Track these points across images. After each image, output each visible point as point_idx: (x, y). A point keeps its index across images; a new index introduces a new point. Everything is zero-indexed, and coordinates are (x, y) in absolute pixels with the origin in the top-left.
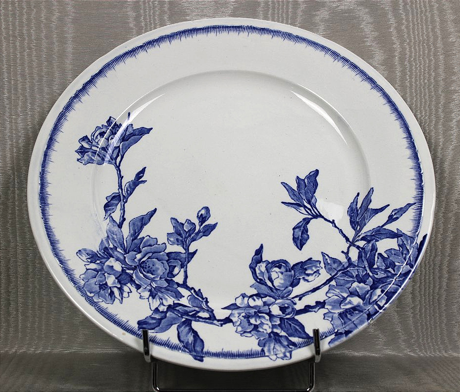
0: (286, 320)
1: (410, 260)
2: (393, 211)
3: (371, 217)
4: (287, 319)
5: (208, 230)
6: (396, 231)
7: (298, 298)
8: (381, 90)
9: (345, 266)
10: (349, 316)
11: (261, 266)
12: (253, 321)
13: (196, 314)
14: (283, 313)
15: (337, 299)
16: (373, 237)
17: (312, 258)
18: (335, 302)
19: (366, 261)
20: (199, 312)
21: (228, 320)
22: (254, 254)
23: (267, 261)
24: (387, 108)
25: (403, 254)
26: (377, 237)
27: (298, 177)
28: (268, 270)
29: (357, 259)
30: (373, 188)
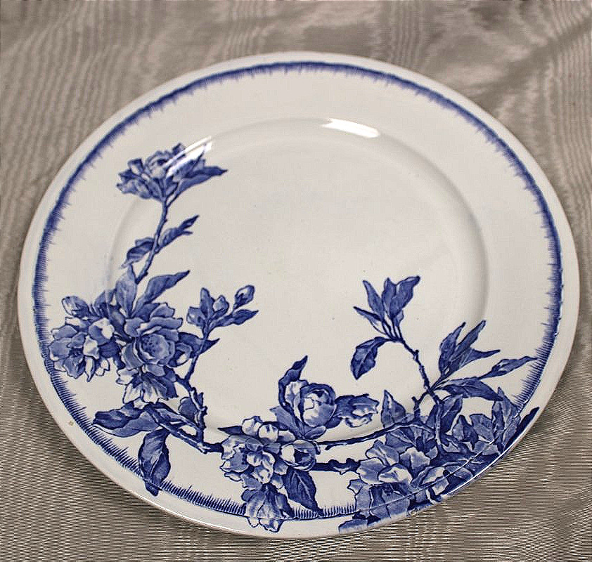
0: (295, 473)
1: (502, 438)
2: (501, 361)
3: (469, 360)
4: (298, 471)
5: (242, 316)
6: (496, 391)
7: (326, 446)
8: (538, 193)
9: (408, 420)
10: (384, 494)
11: (295, 385)
12: (250, 459)
13: (180, 425)
14: (296, 461)
15: (378, 464)
16: (462, 390)
17: (368, 395)
18: (374, 467)
19: (439, 421)
20: (185, 424)
21: (218, 448)
22: (291, 367)
23: (306, 380)
24: (539, 219)
25: (494, 426)
26: (467, 392)
27: (388, 280)
28: (302, 394)
29: (428, 415)
30: (485, 321)
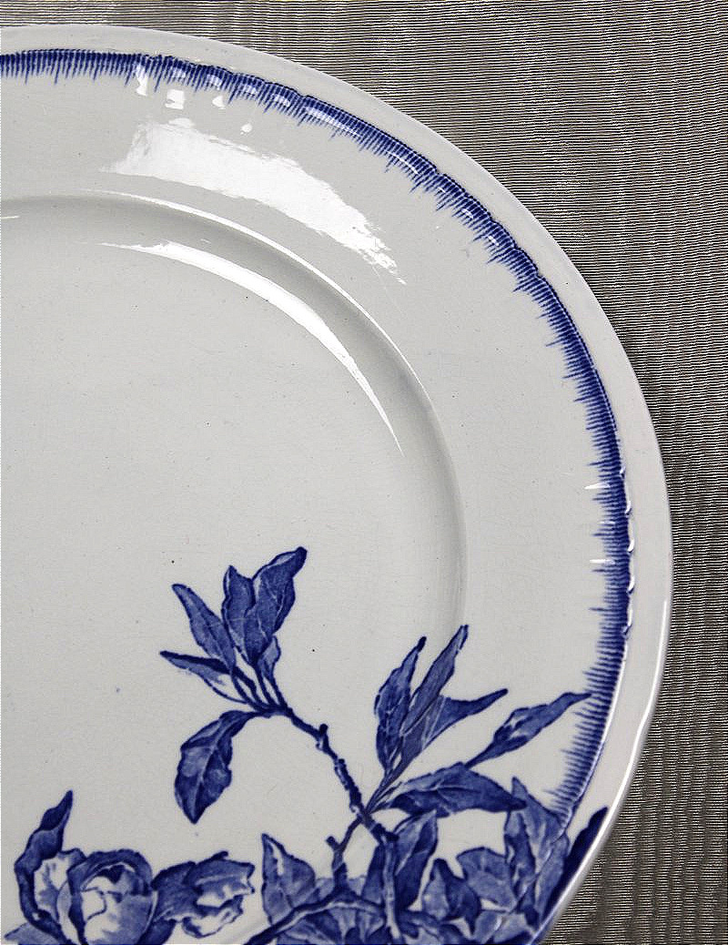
1: (533, 894)
2: (512, 715)
3: (441, 727)
6: (508, 787)
8: (546, 293)
9: (323, 894)
11: (54, 866)
16: (434, 800)
17: (225, 853)
19: (392, 883)
22: (37, 825)
23: (78, 850)
24: (558, 358)
25: (512, 869)
26: (446, 802)
27: (232, 570)
28: (74, 883)
29: (366, 874)
30: (466, 627)
